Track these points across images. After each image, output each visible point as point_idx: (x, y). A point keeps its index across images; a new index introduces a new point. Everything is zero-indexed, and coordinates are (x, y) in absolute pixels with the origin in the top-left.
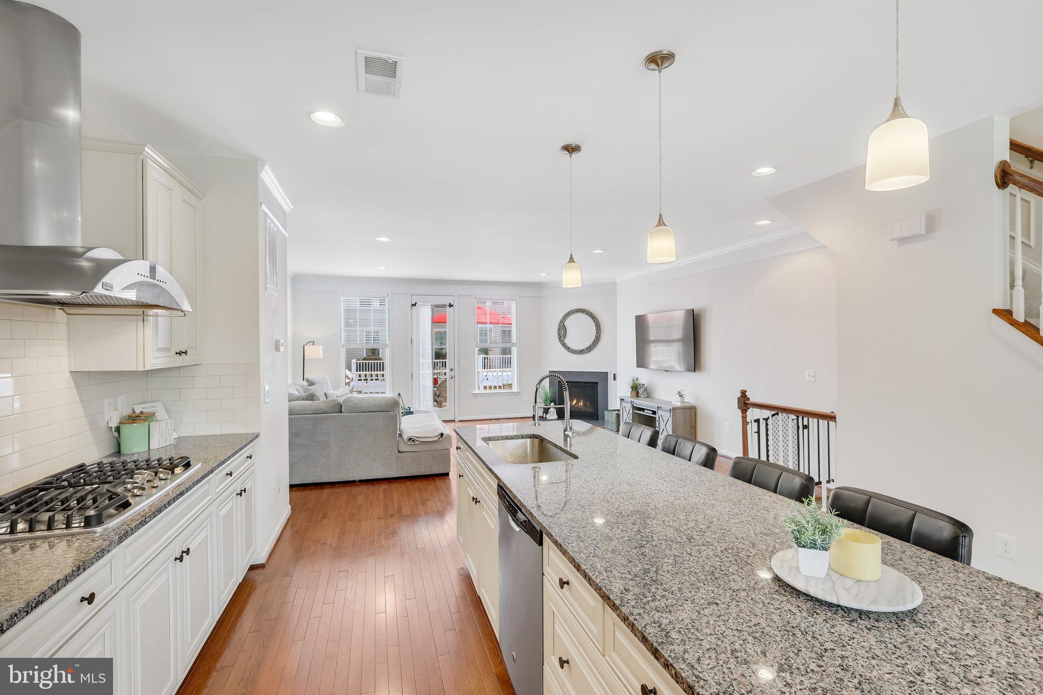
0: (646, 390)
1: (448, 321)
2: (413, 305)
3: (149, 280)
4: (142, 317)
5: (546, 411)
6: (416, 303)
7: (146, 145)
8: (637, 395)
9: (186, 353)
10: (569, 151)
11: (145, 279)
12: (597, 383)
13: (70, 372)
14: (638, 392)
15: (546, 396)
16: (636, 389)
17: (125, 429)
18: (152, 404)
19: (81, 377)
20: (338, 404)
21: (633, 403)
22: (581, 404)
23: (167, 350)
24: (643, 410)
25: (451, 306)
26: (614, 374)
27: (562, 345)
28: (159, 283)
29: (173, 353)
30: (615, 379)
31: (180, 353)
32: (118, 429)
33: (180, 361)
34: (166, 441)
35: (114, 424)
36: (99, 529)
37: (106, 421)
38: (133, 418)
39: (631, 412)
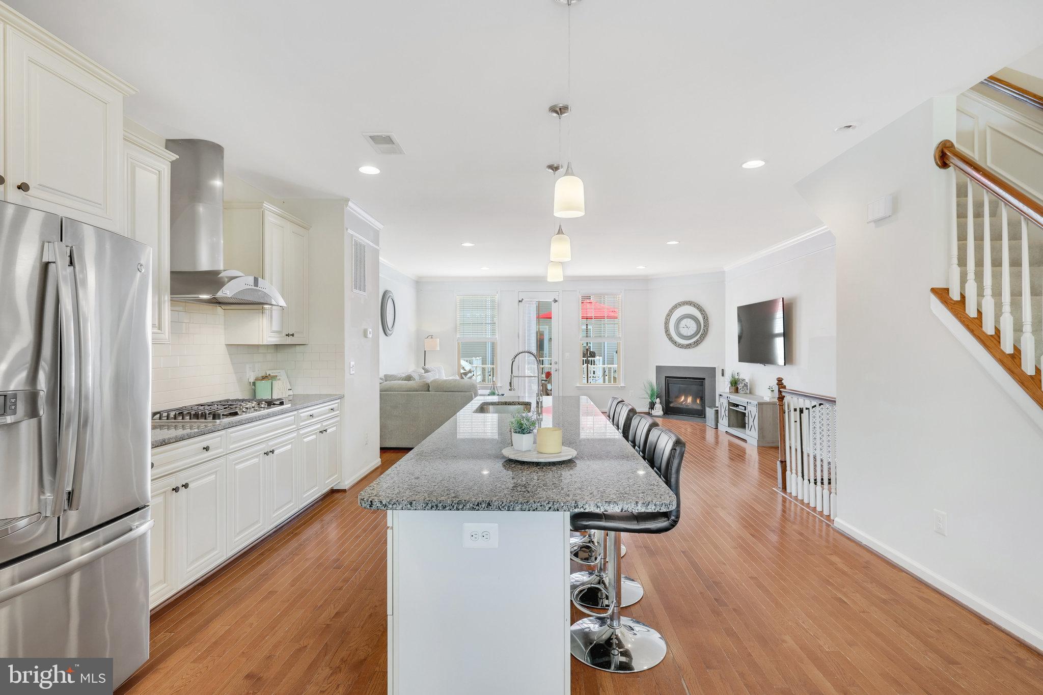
0: (746, 385)
1: (552, 317)
2: (520, 301)
3: (253, 287)
4: (261, 311)
5: (652, 406)
6: (522, 299)
7: (264, 203)
8: (737, 391)
9: (293, 335)
10: (553, 170)
11: (250, 287)
12: (704, 379)
13: (227, 345)
14: (737, 388)
15: (652, 390)
16: (735, 385)
17: (258, 383)
18: (278, 371)
19: (234, 349)
20: (427, 384)
21: (729, 399)
22: (690, 400)
23: (279, 332)
24: (737, 406)
25: (555, 301)
26: (723, 370)
27: (669, 339)
28: (260, 289)
29: (284, 335)
30: (723, 375)
31: (288, 335)
32: (254, 384)
33: (289, 341)
34: (282, 394)
35: (252, 380)
36: (218, 421)
37: (247, 378)
38: (264, 378)
39: (727, 408)
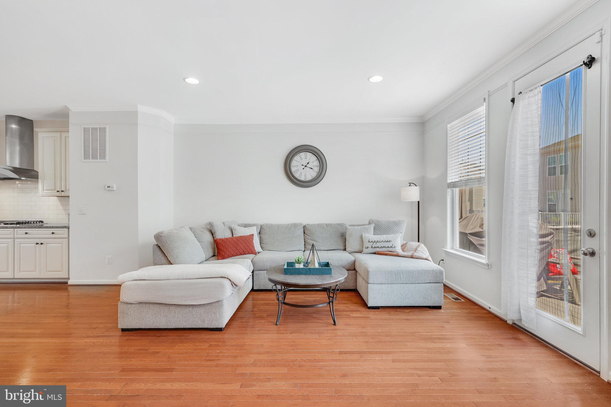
9: (62, 191)
23: (52, 190)
29: (56, 191)
31: (59, 191)
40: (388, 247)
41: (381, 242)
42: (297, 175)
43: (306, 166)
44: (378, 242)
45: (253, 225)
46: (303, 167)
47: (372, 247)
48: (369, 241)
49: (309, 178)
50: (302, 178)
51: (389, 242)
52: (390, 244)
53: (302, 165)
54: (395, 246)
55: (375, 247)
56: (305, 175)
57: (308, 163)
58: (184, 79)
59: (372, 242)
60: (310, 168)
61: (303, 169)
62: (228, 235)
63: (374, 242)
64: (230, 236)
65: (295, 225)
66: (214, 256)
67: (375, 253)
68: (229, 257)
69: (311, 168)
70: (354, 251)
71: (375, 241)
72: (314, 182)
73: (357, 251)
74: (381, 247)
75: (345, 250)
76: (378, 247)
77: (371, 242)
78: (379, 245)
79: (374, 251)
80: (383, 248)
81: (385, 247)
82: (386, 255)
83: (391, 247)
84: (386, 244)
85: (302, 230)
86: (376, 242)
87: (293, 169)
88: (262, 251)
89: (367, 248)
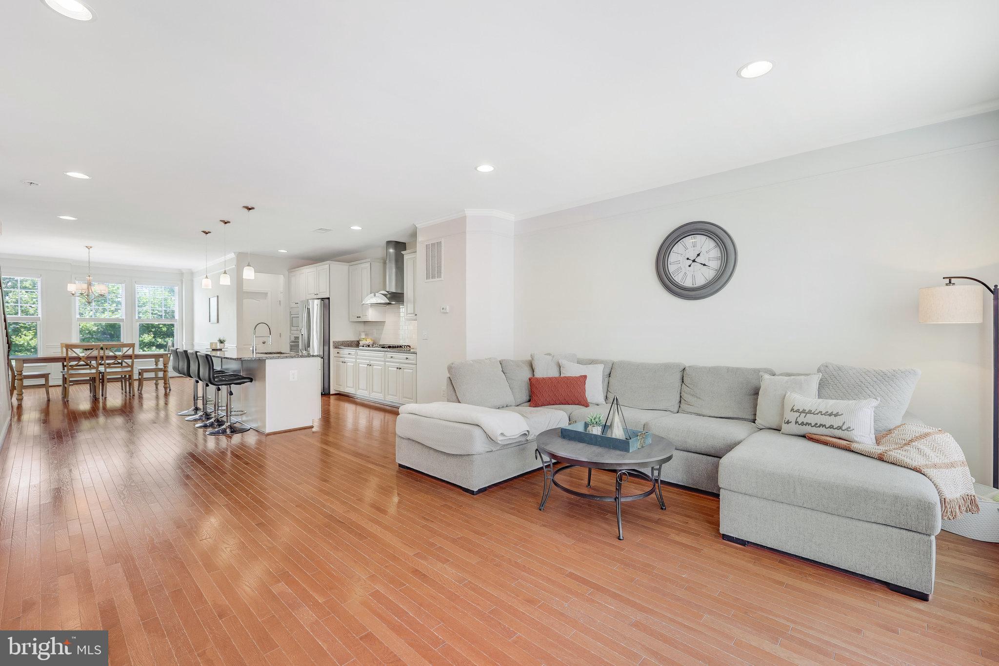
40: (831, 427)
41: (817, 414)
42: (678, 278)
43: (694, 261)
44: (810, 412)
45: (601, 362)
46: (690, 262)
47: (796, 422)
48: (792, 410)
49: (700, 281)
50: (688, 283)
51: (836, 415)
52: (836, 422)
53: (688, 259)
54: (849, 428)
55: (802, 424)
56: (694, 277)
57: (698, 255)
58: (476, 169)
59: (798, 411)
60: (702, 264)
61: (690, 266)
62: (553, 373)
63: (801, 412)
64: (556, 375)
65: (667, 367)
66: (529, 401)
67: (804, 436)
68: (543, 405)
69: (704, 265)
70: (768, 425)
71: (804, 411)
72: (708, 289)
73: (775, 427)
74: (816, 424)
75: (754, 421)
76: (807, 424)
77: (796, 411)
78: (810, 419)
79: (802, 432)
80: (819, 427)
81: (825, 425)
82: (825, 443)
83: (840, 428)
84: (828, 421)
85: (678, 376)
86: (807, 413)
87: (672, 268)
88: (604, 403)
89: (788, 422)
